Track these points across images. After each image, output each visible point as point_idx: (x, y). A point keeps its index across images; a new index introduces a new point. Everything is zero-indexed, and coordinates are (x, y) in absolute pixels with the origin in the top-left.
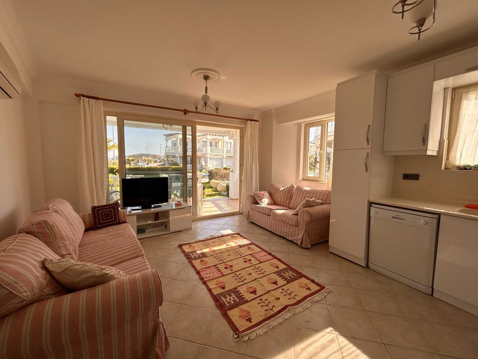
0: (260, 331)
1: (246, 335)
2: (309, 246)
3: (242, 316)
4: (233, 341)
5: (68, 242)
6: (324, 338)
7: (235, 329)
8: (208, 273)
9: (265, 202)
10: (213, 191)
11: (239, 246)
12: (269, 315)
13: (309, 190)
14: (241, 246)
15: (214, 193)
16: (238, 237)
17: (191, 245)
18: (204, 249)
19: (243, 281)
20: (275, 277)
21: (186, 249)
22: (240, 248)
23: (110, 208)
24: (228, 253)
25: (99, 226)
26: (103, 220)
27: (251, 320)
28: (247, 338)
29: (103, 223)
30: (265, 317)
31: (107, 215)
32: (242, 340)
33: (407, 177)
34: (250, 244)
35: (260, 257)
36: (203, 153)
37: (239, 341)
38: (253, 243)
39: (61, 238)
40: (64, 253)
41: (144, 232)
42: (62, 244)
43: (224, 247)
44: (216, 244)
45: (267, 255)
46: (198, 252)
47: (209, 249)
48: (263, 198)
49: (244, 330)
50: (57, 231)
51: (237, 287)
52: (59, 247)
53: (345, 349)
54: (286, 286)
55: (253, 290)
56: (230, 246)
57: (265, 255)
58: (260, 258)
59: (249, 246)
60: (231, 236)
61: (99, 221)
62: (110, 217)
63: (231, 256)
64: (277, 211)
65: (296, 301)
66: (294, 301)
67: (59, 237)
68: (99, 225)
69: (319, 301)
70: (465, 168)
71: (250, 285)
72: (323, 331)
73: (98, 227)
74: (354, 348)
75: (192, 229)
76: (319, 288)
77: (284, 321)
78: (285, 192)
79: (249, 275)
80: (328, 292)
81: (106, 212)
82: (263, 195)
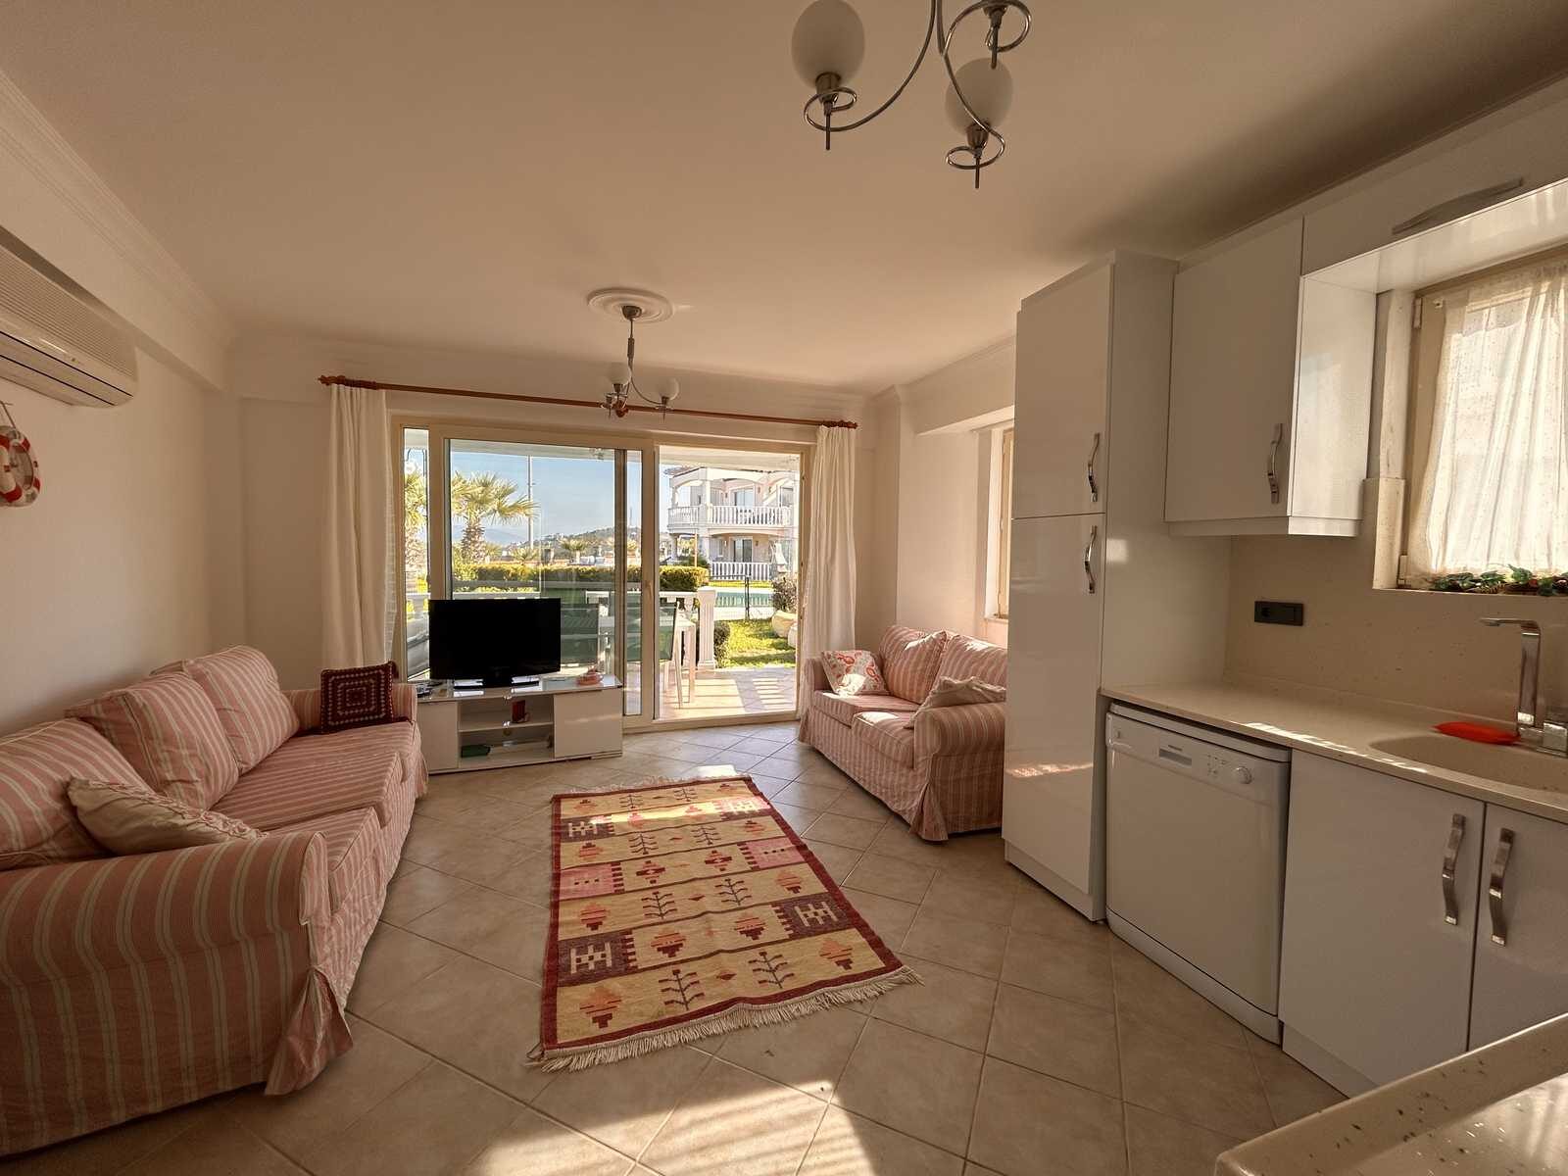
0: (611, 1053)
1: (565, 1056)
2: (943, 837)
3: (592, 1006)
4: (521, 1065)
5: (185, 752)
6: (784, 1106)
7: (549, 1036)
8: (582, 882)
9: (851, 686)
10: (773, 645)
11: (725, 814)
12: (667, 1017)
13: (982, 651)
14: (729, 817)
15: (773, 652)
16: (740, 790)
17: (589, 799)
18: (616, 816)
19: (662, 915)
20: (769, 915)
21: (568, 810)
22: (724, 820)
23: (369, 676)
24: (677, 833)
25: (333, 724)
26: (344, 708)
27: (609, 1022)
28: (561, 1063)
29: (344, 718)
30: (653, 1021)
31: (356, 696)
32: (544, 1069)
33: (1267, 612)
34: (762, 813)
35: (766, 853)
36: (780, 526)
37: (537, 1067)
38: (775, 811)
39: (165, 740)
40: (169, 776)
41: (487, 754)
42: (166, 754)
43: (680, 812)
44: (664, 802)
45: (789, 849)
46: (594, 822)
47: (630, 814)
48: (848, 671)
49: (571, 1042)
50: (156, 722)
51: (631, 929)
52: (157, 762)
53: (826, 1147)
54: (780, 945)
55: (674, 943)
56: (699, 813)
57: (783, 850)
58: (764, 856)
59: (753, 820)
60: (721, 784)
61: (334, 710)
62: (364, 703)
63: (680, 842)
64: (866, 715)
65: (779, 991)
66: (772, 990)
67: (160, 736)
68: (333, 720)
69: (850, 1002)
70: (1453, 585)
71: (673, 927)
72: (796, 1086)
73: (330, 726)
74: (858, 1152)
75: (624, 753)
76: (884, 966)
77: (701, 1038)
78: (920, 655)
79: (694, 899)
80: (901, 983)
81: (354, 686)
82: (849, 663)
